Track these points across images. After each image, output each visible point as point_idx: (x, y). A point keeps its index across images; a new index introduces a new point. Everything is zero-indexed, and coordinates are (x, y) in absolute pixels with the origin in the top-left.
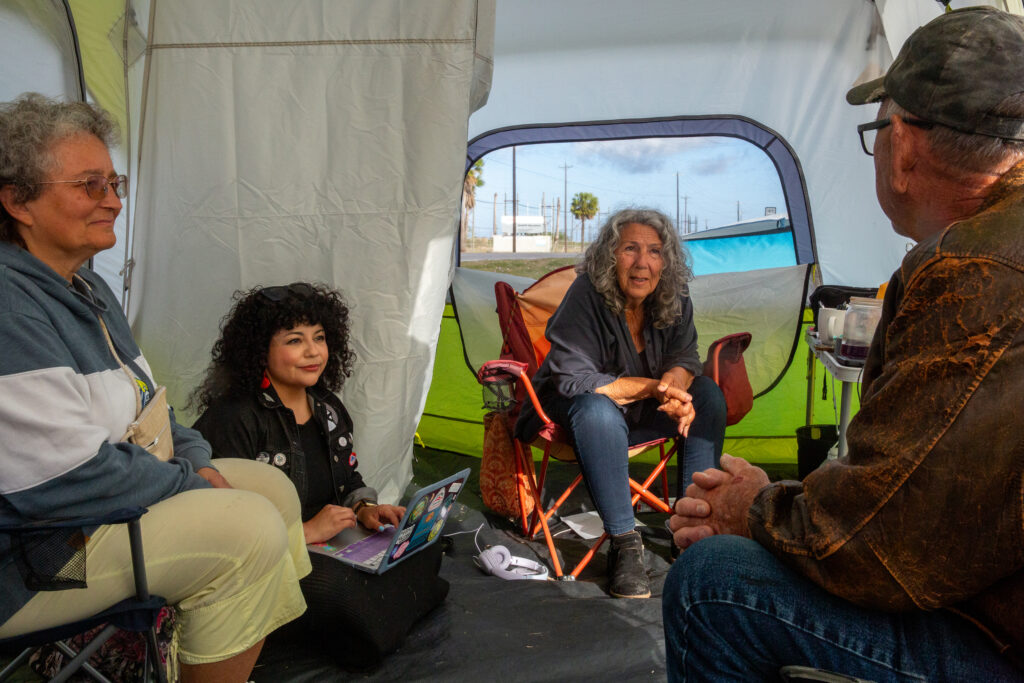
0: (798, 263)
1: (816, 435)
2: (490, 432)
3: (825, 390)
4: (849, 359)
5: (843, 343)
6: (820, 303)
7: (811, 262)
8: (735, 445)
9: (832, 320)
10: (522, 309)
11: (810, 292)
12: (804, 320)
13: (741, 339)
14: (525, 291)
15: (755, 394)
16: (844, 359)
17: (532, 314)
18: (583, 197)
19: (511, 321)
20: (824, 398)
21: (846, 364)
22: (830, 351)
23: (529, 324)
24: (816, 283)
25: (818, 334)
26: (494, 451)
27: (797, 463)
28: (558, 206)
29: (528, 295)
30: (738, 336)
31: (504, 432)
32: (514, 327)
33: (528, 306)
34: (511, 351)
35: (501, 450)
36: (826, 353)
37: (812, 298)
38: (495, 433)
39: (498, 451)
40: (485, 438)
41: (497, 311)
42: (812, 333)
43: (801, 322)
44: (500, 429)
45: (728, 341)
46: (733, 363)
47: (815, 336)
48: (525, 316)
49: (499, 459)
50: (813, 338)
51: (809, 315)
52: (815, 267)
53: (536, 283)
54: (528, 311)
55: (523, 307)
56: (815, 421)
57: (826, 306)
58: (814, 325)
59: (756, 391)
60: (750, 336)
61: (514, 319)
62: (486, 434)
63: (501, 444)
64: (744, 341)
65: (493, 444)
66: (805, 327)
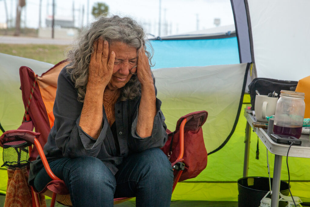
0: (241, 62)
1: (250, 183)
2: (12, 181)
3: (258, 152)
4: (280, 138)
5: (275, 124)
6: (257, 91)
7: (250, 61)
8: (194, 187)
9: (265, 104)
10: (40, 88)
11: (249, 82)
12: (244, 101)
13: (201, 115)
14: (43, 74)
15: (208, 152)
16: (276, 137)
17: (48, 92)
18: (100, 5)
19: (31, 96)
20: (257, 158)
21: (278, 141)
22: (265, 128)
23: (46, 99)
24: (252, 77)
25: (254, 112)
26: (15, 196)
27: (237, 200)
28: (83, 10)
29: (45, 77)
30: (199, 113)
31: (23, 181)
32: (33, 101)
33: (46, 86)
34: (30, 119)
35: (20, 195)
36: (261, 129)
37: (250, 87)
38: (16, 182)
39: (18, 196)
40: (8, 185)
41: (21, 89)
42: (250, 111)
43: (241, 103)
44: (20, 179)
45: (191, 117)
46: (194, 133)
47: (252, 114)
48: (43, 93)
49: (18, 202)
50: (250, 115)
51: (247, 98)
52: (252, 65)
53: (52, 68)
54: (45, 89)
55: (42, 86)
56: (250, 174)
57: (260, 94)
58: (251, 105)
59: (208, 150)
60: (207, 113)
61: (34, 95)
62: (9, 181)
63: (21, 190)
64: (202, 117)
65: (14, 190)
66: (244, 106)
